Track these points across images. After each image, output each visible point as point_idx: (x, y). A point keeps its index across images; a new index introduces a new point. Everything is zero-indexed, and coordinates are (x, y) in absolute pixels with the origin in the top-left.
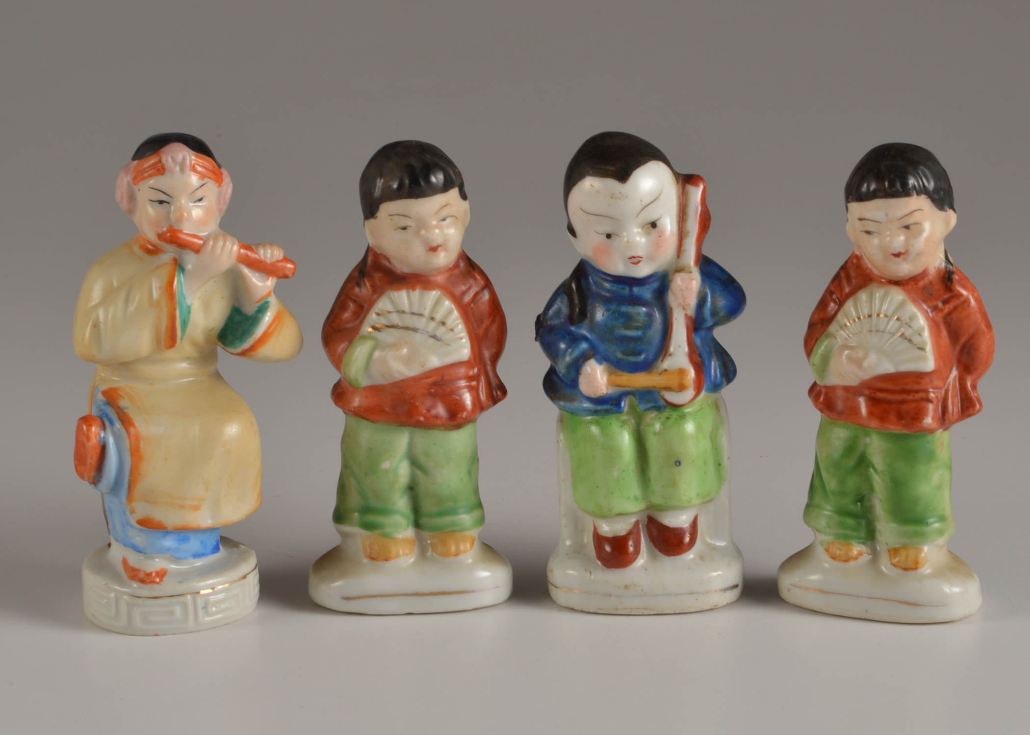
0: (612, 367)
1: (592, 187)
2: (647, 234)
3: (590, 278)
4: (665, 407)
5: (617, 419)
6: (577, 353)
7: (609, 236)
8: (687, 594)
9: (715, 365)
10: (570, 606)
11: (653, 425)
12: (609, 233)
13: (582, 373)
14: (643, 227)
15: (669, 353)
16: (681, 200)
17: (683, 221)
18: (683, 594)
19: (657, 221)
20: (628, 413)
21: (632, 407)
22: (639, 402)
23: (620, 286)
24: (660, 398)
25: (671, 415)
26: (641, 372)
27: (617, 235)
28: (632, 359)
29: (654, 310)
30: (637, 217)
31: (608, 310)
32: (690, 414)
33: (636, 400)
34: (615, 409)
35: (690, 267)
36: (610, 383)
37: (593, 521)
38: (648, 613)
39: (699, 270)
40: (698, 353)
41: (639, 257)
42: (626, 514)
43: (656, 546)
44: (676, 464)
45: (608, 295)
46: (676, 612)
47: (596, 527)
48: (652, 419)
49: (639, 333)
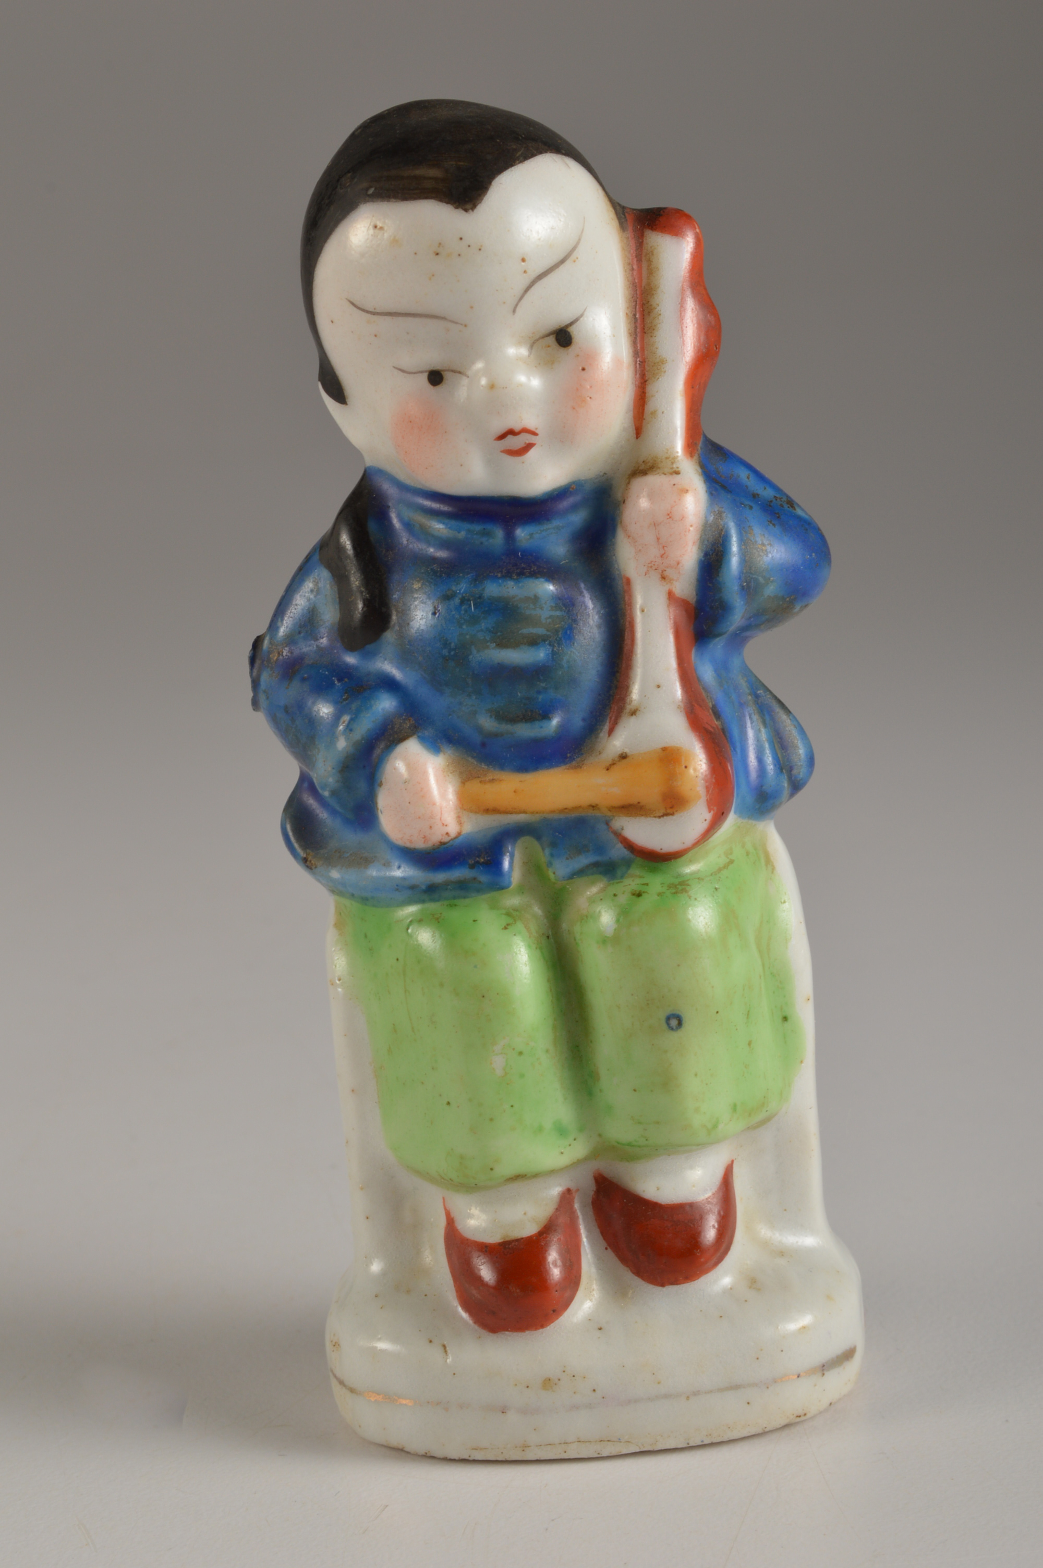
0: (470, 759)
1: (377, 231)
2: (546, 364)
3: (393, 516)
4: (628, 864)
5: (494, 906)
6: (366, 724)
7: (436, 378)
8: (721, 1390)
9: (758, 740)
10: (394, 1441)
11: (596, 917)
12: (438, 367)
13: (383, 781)
14: (534, 343)
15: (629, 708)
16: (635, 273)
17: (644, 332)
18: (711, 1392)
19: (571, 324)
20: (521, 889)
21: (534, 869)
22: (552, 855)
23: (477, 527)
24: (612, 836)
25: (647, 884)
26: (551, 766)
27: (460, 373)
28: (525, 731)
29: (579, 589)
30: (514, 311)
31: (447, 598)
32: (700, 879)
33: (543, 849)
34: (484, 878)
35: (674, 460)
36: (467, 804)
37: (444, 1199)
38: (614, 1453)
39: (700, 470)
40: (710, 705)
41: (525, 431)
42: (536, 1176)
43: (623, 1260)
44: (668, 1024)
45: (442, 554)
46: (691, 1444)
47: (452, 1215)
48: (592, 901)
49: (540, 655)
